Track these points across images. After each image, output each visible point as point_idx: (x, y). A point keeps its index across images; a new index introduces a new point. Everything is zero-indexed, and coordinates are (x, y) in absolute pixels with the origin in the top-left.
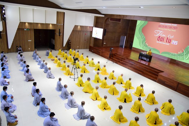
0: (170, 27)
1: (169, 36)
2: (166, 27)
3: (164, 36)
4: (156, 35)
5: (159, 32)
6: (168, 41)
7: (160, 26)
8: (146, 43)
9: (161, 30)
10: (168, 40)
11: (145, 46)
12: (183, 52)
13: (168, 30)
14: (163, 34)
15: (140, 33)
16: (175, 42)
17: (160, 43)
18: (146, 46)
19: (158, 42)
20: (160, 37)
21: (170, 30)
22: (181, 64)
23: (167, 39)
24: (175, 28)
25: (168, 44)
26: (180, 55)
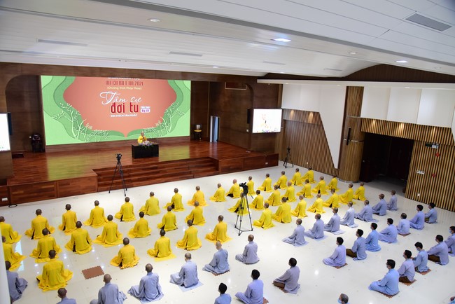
0: (131, 83)
1: (134, 100)
2: (122, 83)
3: (122, 101)
4: (105, 102)
5: (109, 96)
6: (133, 110)
7: (108, 83)
8: (84, 124)
9: (114, 91)
10: (133, 108)
11: (84, 132)
12: (162, 121)
13: (128, 88)
14: (120, 97)
15: (59, 106)
16: (145, 109)
17: (120, 116)
18: (88, 132)
19: (114, 116)
20: (114, 104)
21: (132, 89)
22: (165, 142)
23: (131, 106)
24: (138, 84)
25: (135, 115)
26: (159, 128)
